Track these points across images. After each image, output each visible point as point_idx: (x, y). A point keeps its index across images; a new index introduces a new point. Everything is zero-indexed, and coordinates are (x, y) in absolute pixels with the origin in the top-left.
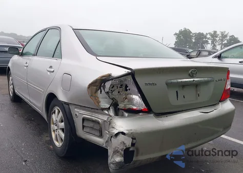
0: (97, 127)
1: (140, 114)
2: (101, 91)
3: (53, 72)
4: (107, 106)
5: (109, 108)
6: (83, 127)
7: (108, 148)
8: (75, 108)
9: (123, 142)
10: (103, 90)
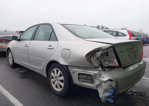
0: (89, 78)
1: (116, 68)
2: (93, 58)
3: (53, 48)
4: (97, 65)
5: (99, 67)
6: (79, 78)
7: (98, 89)
8: (72, 68)
9: (111, 85)
10: (94, 57)
